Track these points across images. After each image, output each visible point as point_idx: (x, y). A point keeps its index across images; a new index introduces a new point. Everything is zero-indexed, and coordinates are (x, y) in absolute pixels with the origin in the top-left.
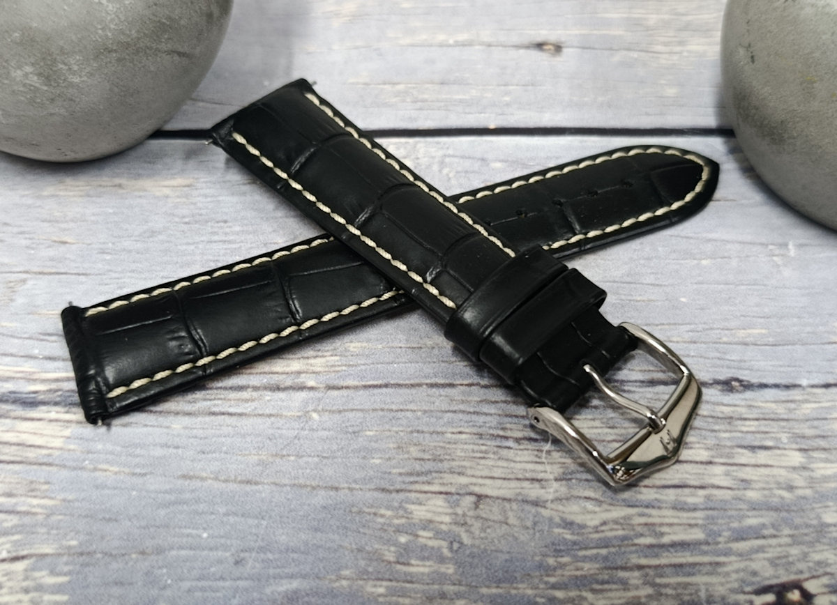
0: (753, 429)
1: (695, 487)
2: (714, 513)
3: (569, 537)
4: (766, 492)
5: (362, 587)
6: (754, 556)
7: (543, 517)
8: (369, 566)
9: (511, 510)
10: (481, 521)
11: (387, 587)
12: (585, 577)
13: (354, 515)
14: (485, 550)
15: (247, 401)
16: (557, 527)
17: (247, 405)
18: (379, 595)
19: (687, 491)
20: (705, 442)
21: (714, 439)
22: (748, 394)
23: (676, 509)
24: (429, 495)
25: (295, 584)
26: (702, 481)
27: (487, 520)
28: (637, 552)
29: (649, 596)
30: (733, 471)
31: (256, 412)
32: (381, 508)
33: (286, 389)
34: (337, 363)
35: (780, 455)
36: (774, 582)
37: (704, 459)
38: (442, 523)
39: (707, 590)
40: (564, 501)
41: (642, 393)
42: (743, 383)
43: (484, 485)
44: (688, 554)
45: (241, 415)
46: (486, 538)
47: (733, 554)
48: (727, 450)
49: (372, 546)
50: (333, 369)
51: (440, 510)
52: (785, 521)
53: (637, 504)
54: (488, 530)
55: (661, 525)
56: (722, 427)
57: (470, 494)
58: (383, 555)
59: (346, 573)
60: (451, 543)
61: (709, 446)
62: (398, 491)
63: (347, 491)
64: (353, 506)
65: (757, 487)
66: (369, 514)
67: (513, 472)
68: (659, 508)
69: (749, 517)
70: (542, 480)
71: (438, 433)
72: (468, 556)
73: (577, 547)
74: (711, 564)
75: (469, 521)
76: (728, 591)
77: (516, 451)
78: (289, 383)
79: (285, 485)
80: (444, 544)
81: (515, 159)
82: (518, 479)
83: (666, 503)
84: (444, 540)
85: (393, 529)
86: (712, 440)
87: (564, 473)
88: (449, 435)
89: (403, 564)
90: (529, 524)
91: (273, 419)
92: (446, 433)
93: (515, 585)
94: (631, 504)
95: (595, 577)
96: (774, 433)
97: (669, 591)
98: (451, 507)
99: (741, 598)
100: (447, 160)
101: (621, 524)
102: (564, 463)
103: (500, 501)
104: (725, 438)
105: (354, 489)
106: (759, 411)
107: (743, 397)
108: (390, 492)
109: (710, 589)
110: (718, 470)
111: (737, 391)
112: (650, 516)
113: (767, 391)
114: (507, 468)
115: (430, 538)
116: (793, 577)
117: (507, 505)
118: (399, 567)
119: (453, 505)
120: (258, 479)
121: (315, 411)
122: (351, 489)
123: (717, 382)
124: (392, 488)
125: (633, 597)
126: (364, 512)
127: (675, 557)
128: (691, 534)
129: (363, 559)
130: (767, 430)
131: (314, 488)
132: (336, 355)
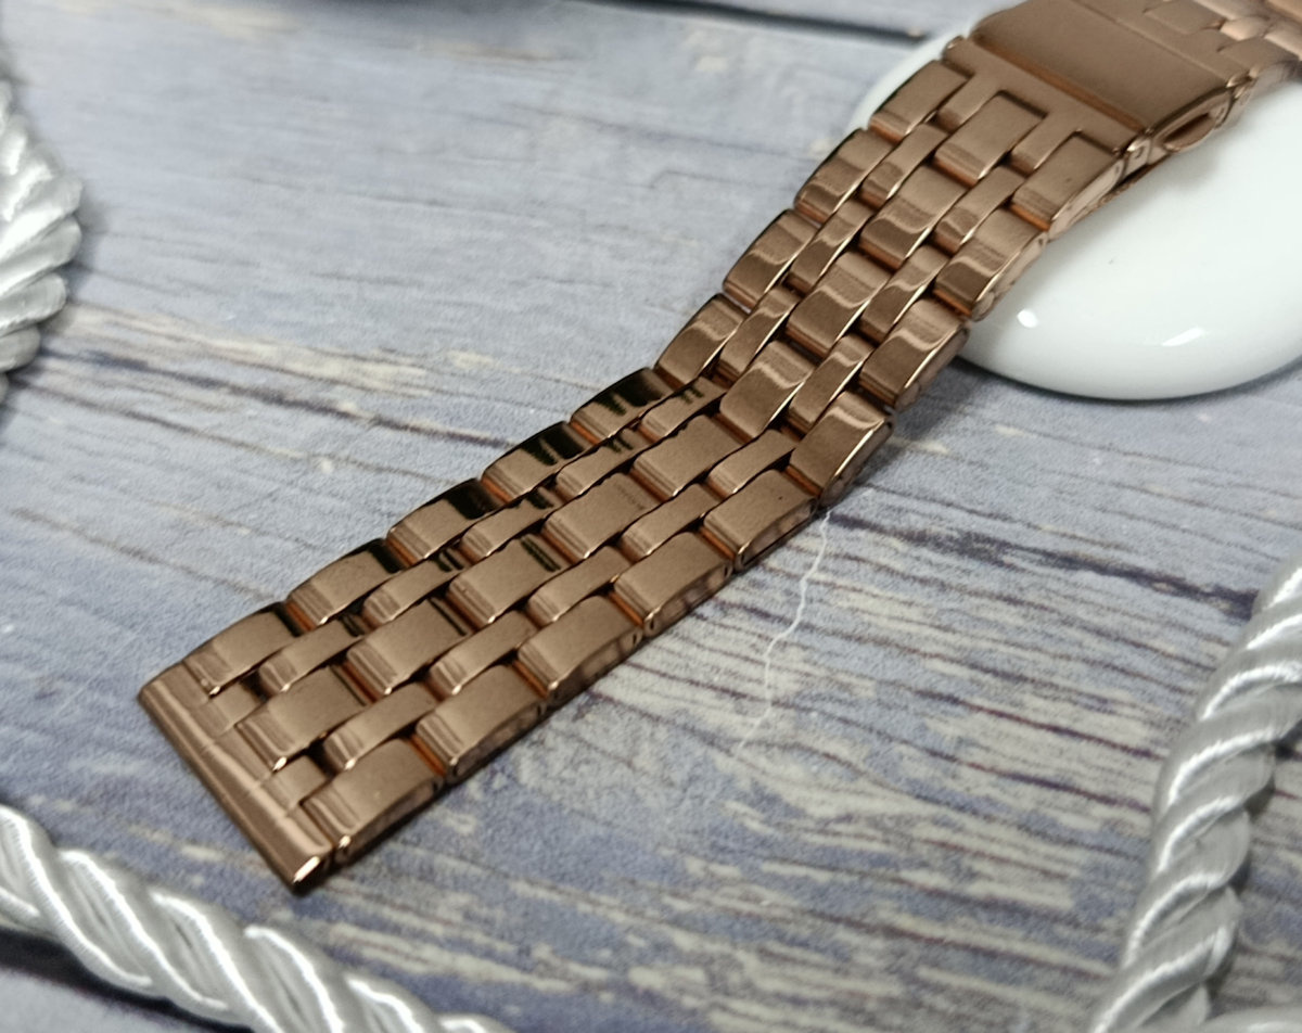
1: (1091, 796)
3: (754, 825)
7: (716, 770)
9: (653, 738)
10: (575, 746)
12: (757, 919)
14: (560, 806)
15: (210, 408)
16: (737, 799)
17: (206, 415)
19: (1067, 799)
20: (1149, 707)
21: (1172, 706)
23: (1028, 830)
26: (1112, 788)
27: (589, 746)
28: (899, 897)
29: (890, 1002)
31: (217, 432)
33: (295, 405)
34: (415, 382)
37: (1134, 742)
39: (1034, 1023)
40: (775, 749)
41: (1041, 576)
43: (614, 677)
44: (1020, 933)
45: (186, 430)
46: (573, 783)
53: (940, 797)
54: (584, 768)
55: (979, 855)
60: (493, 772)
61: (1155, 719)
67: (687, 666)
68: (989, 818)
70: (744, 696)
72: (518, 809)
73: (766, 853)
74: (1064, 969)
75: (548, 740)
77: (712, 628)
78: (306, 395)
79: (206, 578)
82: (693, 683)
83: (1008, 811)
86: (1166, 708)
87: (798, 694)
90: (678, 776)
91: (242, 452)
93: (593, 895)
94: (925, 793)
95: (781, 926)
97: (941, 1002)
101: (886, 829)
102: (808, 675)
103: (634, 716)
109: (1044, 1025)
112: (960, 829)
117: (646, 727)
120: (159, 554)
121: (330, 456)
123: (1220, 593)
125: (852, 994)
127: (985, 932)
128: (1041, 891)
131: (260, 597)
132: (421, 367)
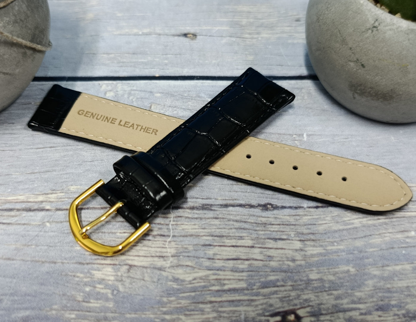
0: (276, 229)
1: (244, 260)
2: (253, 273)
3: (175, 286)
4: (281, 263)
5: (63, 314)
6: (272, 296)
7: (163, 276)
8: (68, 303)
9: (147, 272)
10: (130, 279)
11: (76, 315)
12: (181, 308)
13: (63, 276)
14: (131, 294)
15: (13, 216)
16: (170, 281)
17: (13, 219)
18: (72, 319)
19: (239, 262)
20: (251, 236)
21: (256, 234)
22: (275, 212)
23: (233, 271)
24: (104, 266)
25: (27, 313)
26: (248, 256)
27: (133, 278)
28: (210, 294)
29: (215, 318)
30: (264, 251)
31: (17, 222)
32: (78, 272)
33: (34, 210)
34: (63, 197)
35: (290, 243)
36: (281, 310)
37: (250, 245)
38: (109, 280)
39: (245, 314)
40: (175, 267)
41: (221, 211)
42: (274, 206)
43: (134, 260)
44: (237, 295)
45: (9, 224)
46: (132, 288)
47: (261, 295)
48: (262, 241)
49: (71, 293)
50: (61, 200)
51: (109, 273)
52: (289, 278)
53: (213, 269)
54: (134, 284)
55: (224, 279)
56: (261, 228)
57: (126, 265)
58: (76, 297)
59: (55, 307)
60: (113, 291)
61: (253, 239)
62: (88, 264)
63: (60, 264)
64: (63, 272)
65: (276, 260)
66: (71, 276)
67: (150, 253)
68: (224, 271)
69: (270, 275)
70: (164, 257)
71: (112, 233)
72: (122, 298)
73: (180, 292)
74: (248, 300)
75: (124, 279)
76: (256, 315)
77: (153, 242)
78: (36, 207)
79: (28, 261)
80: (109, 291)
81: (168, 92)
82: (152, 256)
83: (228, 268)
84: (109, 289)
85: (83, 284)
86: (255, 235)
87: (177, 253)
88: (118, 234)
89: (87, 302)
90: (155, 280)
91: (25, 226)
92: (117, 233)
93: (145, 313)
94: (209, 269)
95: (188, 308)
96: (287, 231)
97: (225, 315)
98: (115, 272)
99: (263, 318)
100: (133, 92)
101: (204, 279)
102: (177, 248)
103: (141, 268)
104: (261, 234)
105: (65, 263)
106: (281, 220)
107: (273, 213)
108: (83, 264)
109: (247, 314)
110: (257, 251)
111: (270, 210)
112: (219, 275)
113: (285, 210)
114: (147, 251)
115: (102, 288)
116: (291, 308)
117: (145, 270)
118: (84, 304)
119: (116, 271)
120: (14, 258)
121: (48, 222)
122: (63, 263)
123: (259, 205)
124: (84, 262)
125: (206, 318)
126: (69, 275)
127: (230, 297)
128: (239, 284)
129: (65, 299)
130: (284, 230)
131: (43, 262)
132: (63, 193)
